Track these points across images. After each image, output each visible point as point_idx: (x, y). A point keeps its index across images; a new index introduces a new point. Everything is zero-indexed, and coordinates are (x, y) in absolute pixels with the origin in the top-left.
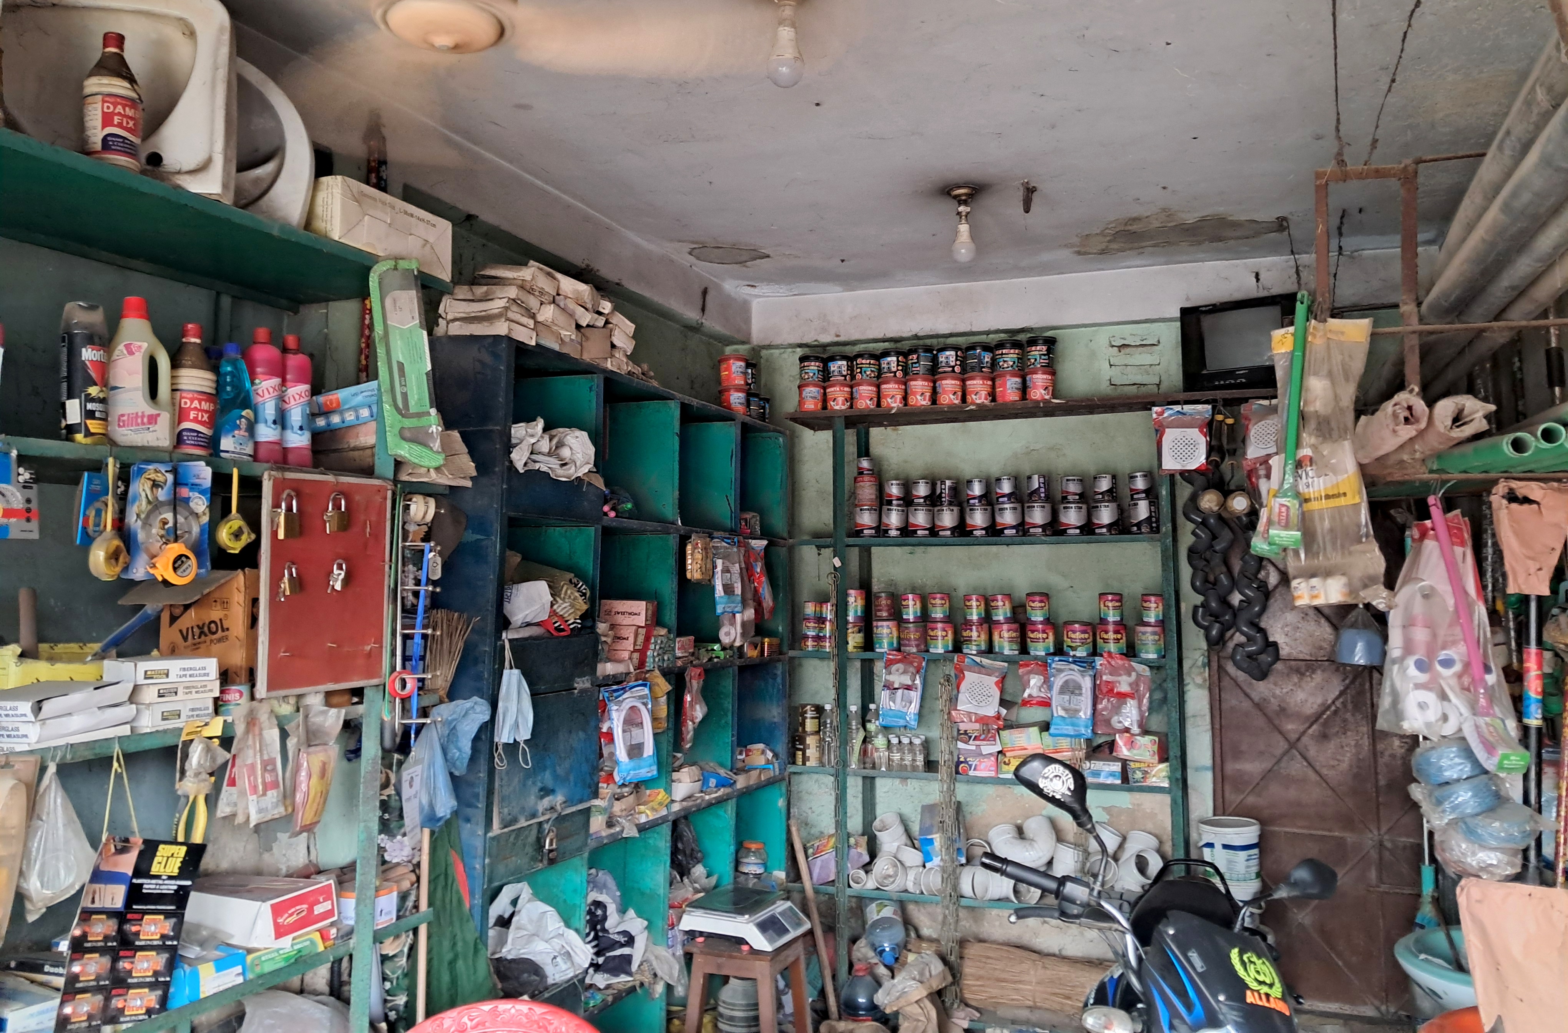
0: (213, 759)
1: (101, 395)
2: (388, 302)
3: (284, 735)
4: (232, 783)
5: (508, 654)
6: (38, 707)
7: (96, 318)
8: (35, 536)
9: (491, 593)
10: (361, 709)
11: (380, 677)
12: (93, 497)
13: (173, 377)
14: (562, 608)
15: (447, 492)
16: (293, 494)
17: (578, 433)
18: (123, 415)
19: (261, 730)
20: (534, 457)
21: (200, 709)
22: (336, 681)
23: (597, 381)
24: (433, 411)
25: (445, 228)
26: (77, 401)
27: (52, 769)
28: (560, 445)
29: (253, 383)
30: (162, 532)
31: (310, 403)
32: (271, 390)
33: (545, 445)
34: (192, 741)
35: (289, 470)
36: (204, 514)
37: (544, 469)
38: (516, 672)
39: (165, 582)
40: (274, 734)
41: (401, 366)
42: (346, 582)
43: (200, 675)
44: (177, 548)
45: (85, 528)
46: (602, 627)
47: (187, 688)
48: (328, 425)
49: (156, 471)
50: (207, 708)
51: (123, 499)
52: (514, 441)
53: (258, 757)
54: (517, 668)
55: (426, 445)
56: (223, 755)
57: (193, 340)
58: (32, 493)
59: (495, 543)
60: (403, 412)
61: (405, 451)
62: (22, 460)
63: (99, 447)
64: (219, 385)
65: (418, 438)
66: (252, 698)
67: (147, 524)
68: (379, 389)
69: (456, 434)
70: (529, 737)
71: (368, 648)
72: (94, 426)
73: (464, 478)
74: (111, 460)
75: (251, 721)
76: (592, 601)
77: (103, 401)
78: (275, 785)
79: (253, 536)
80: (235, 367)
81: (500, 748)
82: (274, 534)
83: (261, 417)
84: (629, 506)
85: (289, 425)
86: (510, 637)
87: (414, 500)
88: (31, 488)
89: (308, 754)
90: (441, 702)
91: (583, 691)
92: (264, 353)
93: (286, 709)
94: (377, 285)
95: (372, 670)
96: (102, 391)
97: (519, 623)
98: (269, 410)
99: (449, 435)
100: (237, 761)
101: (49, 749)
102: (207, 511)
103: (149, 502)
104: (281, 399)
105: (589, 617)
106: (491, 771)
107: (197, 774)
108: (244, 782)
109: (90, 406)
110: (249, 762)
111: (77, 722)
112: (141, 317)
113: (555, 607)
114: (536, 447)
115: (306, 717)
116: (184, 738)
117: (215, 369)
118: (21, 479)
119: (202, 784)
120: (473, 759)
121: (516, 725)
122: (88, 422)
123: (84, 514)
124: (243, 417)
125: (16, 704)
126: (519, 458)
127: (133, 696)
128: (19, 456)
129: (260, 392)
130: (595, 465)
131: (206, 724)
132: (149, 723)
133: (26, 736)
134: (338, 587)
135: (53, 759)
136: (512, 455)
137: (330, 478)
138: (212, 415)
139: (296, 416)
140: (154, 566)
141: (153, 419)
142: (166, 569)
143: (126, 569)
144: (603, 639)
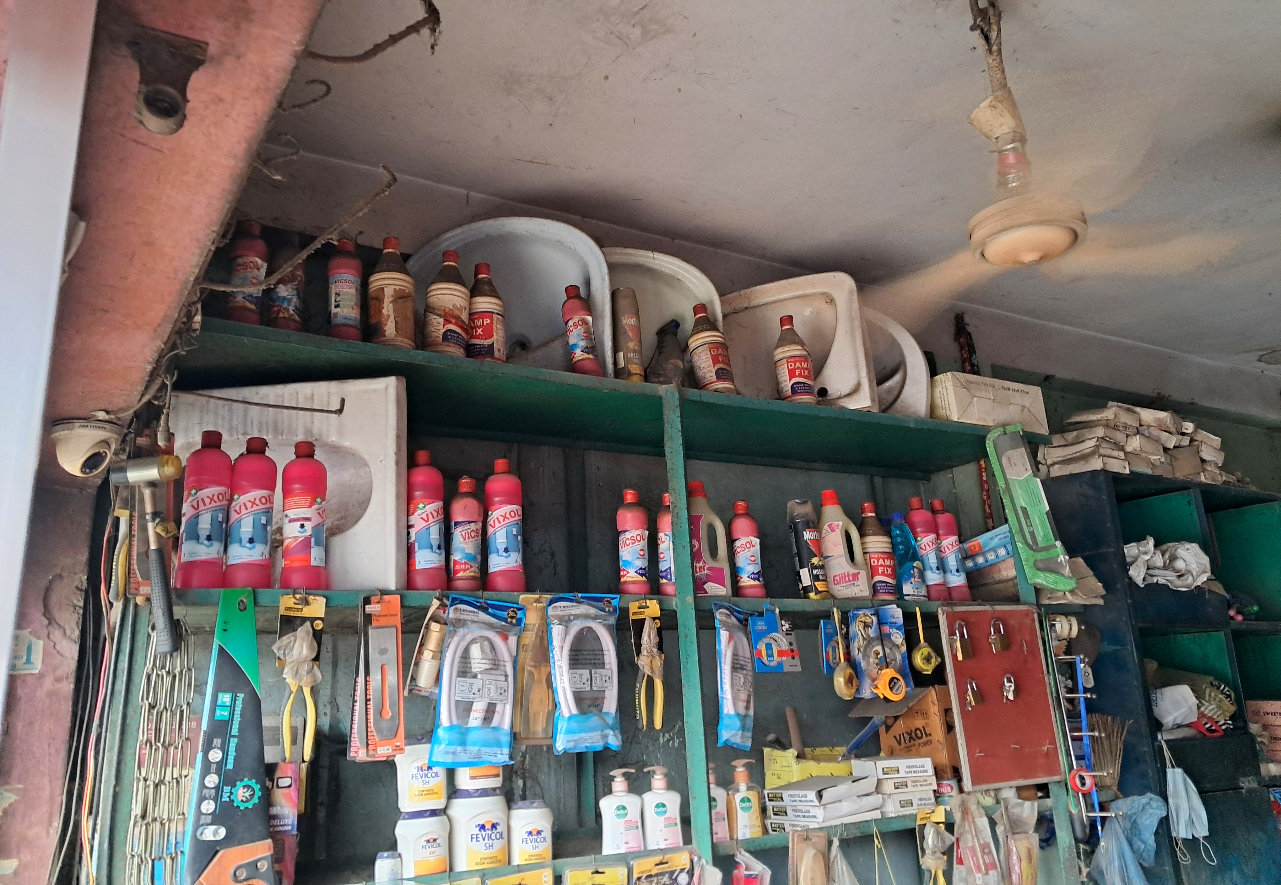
0: (943, 842)
1: (821, 563)
2: (1004, 460)
3: (993, 824)
4: (960, 862)
5: (1167, 753)
6: (820, 795)
7: (807, 509)
8: (799, 669)
9: (1137, 698)
10: (1049, 802)
11: (1061, 774)
12: (830, 637)
13: (862, 543)
14: (1210, 709)
15: (1082, 610)
16: (963, 623)
17: (1188, 545)
18: (836, 576)
19: (973, 818)
20: (1151, 572)
21: (925, 799)
22: (1026, 778)
23: (1194, 495)
24: (1058, 544)
25: (1036, 392)
26: (806, 569)
27: (836, 843)
28: (1173, 558)
29: (916, 541)
30: (877, 661)
31: (960, 550)
32: (931, 544)
33: (1159, 561)
34: (925, 825)
35: (955, 605)
36: (903, 645)
37: (1162, 581)
38: (1179, 771)
39: (885, 698)
40: (983, 822)
41: (1024, 510)
42: (1016, 692)
43: (921, 772)
44: (889, 673)
45: (828, 661)
46: (1254, 728)
47: (914, 782)
48: (976, 565)
49: (865, 615)
50: (930, 799)
51: (846, 637)
52: (1128, 560)
53: (976, 840)
54: (1178, 766)
55: (1057, 572)
56: (950, 839)
57: (870, 514)
58: (792, 638)
59: (1131, 653)
60: (1033, 547)
61: (1042, 579)
62: (783, 615)
63: (826, 601)
64: (894, 545)
65: (1050, 567)
66: (961, 791)
67: (866, 656)
68: (1010, 531)
69: (1080, 560)
70: (1207, 834)
71: (1045, 748)
72: (820, 586)
73: (1096, 597)
74: (835, 610)
75: (965, 811)
76: (1238, 702)
77: (822, 567)
78: (994, 866)
79: (939, 660)
80: (902, 530)
81: (1180, 842)
82: (955, 656)
83: (927, 566)
84: (1256, 608)
85: (948, 570)
86: (1165, 738)
87: (1058, 619)
88: (791, 634)
89: (1015, 840)
90: (1117, 798)
91: (1250, 791)
92: (920, 516)
93: (989, 801)
94: (992, 449)
95: (1053, 769)
96: (820, 560)
97: (1170, 725)
98: (932, 560)
99: (1075, 562)
100: (960, 844)
101: (831, 827)
102: (904, 641)
103: (864, 639)
104: (939, 550)
105: (1239, 718)
106: (1176, 865)
107: (934, 853)
108: (969, 861)
109: (815, 572)
110: (970, 844)
111: (846, 806)
112: (834, 504)
113: (1202, 709)
114: (1151, 563)
115: (1006, 808)
116: (919, 822)
117: (888, 533)
118: (784, 628)
119: (939, 861)
120: (1158, 853)
121: (1191, 822)
122: (816, 583)
123: (826, 651)
124: (914, 567)
125: (805, 792)
126: (1137, 574)
127: (878, 789)
128: (780, 612)
129: (923, 546)
130: (1212, 573)
131: (933, 812)
132: (892, 810)
133: (815, 817)
134: (1011, 697)
135: (835, 835)
136: (1131, 572)
137: (987, 608)
138: (893, 568)
139: (952, 562)
140: (876, 687)
141: (855, 577)
142: (885, 689)
143: (858, 690)
144: (1259, 739)
